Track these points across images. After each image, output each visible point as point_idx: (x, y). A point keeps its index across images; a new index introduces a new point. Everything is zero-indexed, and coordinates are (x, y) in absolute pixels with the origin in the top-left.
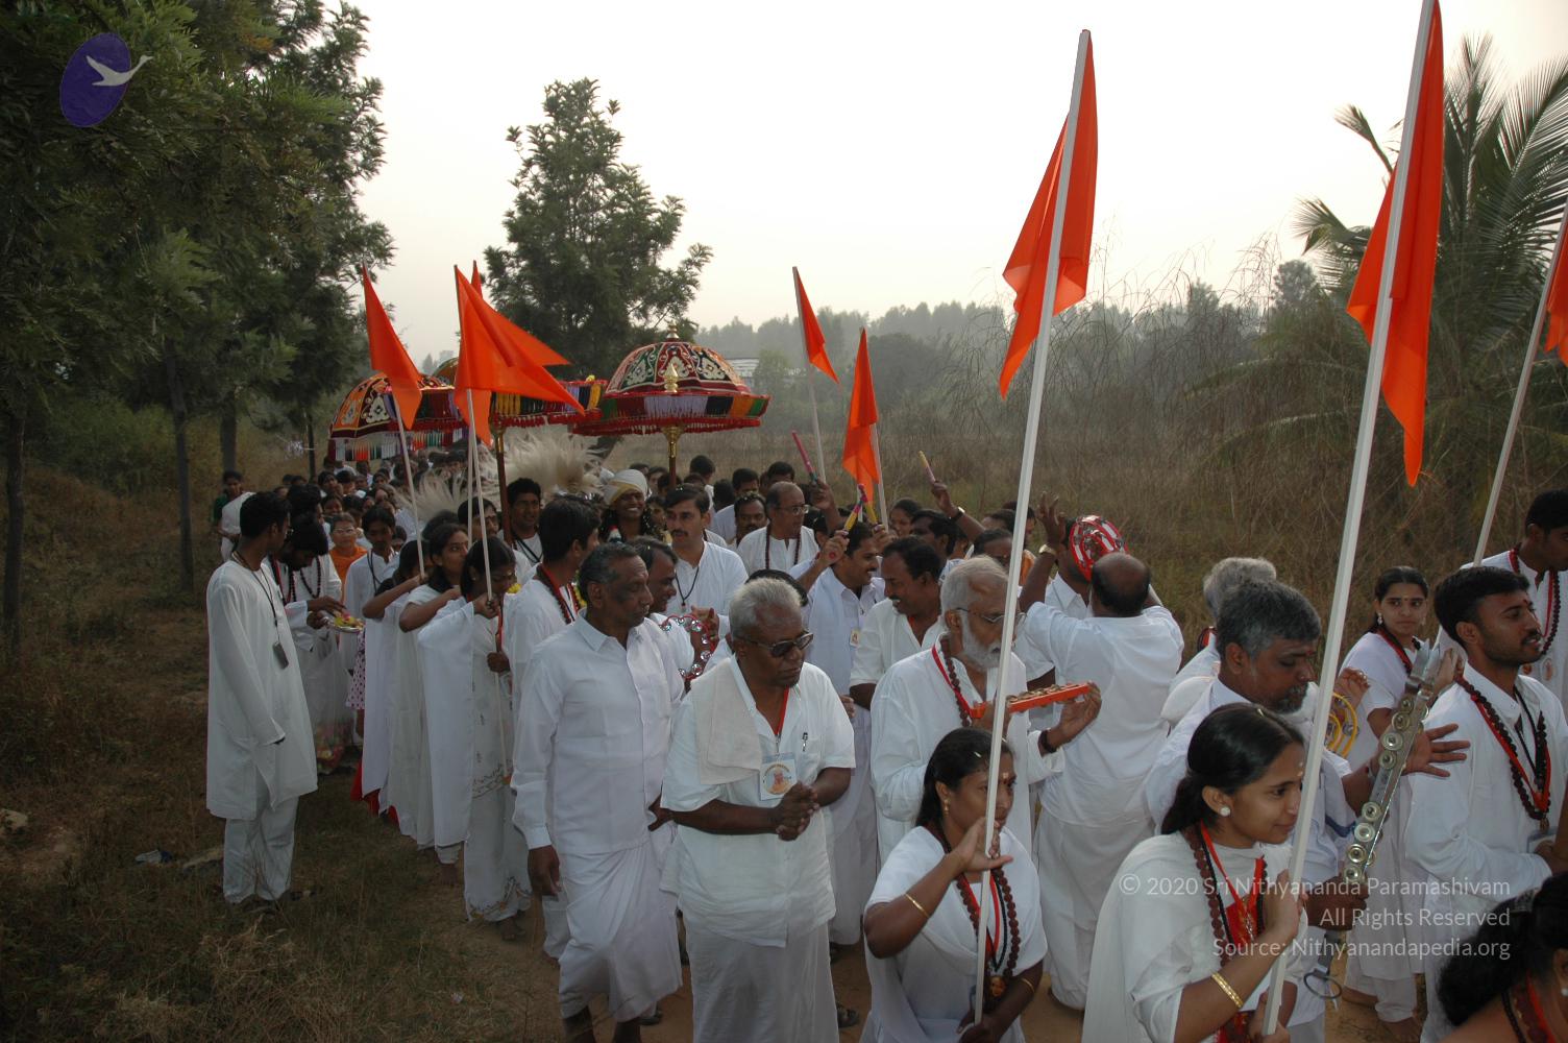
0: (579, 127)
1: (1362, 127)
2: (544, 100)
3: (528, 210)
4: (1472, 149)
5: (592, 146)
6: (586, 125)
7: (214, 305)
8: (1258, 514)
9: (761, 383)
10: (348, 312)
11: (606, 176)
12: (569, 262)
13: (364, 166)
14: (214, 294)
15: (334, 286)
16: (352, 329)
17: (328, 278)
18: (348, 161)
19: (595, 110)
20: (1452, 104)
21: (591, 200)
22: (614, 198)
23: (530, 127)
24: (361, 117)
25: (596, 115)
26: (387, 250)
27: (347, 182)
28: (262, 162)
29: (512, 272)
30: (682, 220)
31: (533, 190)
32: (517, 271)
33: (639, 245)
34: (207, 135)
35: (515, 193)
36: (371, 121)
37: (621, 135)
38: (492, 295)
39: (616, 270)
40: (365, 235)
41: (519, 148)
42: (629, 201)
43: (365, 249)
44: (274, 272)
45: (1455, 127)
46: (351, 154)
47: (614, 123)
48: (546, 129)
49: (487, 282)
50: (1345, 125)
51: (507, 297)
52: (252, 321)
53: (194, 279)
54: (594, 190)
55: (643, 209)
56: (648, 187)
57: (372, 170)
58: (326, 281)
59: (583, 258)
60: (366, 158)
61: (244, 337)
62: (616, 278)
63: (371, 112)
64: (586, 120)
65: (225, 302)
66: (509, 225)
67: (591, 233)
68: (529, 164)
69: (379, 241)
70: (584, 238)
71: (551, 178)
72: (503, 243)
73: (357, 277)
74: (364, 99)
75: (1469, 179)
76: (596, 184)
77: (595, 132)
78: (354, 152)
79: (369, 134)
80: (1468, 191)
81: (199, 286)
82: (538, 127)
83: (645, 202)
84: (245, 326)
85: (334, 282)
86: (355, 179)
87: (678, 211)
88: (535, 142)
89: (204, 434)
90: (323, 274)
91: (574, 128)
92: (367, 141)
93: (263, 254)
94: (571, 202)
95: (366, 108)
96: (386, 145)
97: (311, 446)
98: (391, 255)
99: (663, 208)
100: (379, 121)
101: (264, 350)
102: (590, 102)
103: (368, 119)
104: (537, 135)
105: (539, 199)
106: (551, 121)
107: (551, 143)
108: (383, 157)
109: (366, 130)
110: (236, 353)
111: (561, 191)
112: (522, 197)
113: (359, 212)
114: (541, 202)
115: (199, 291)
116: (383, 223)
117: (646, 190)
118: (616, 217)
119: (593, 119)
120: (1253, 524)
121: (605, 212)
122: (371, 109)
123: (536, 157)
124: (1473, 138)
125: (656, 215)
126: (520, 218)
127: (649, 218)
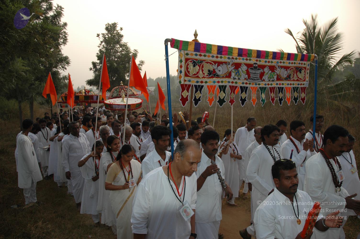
0: (114, 34)
1: (291, 33)
2: (105, 27)
3: (102, 53)
4: (314, 38)
5: (117, 38)
6: (115, 33)
7: (28, 75)
8: (270, 120)
9: (156, 92)
10: (60, 77)
11: (120, 45)
12: (112, 65)
13: (63, 43)
14: (28, 73)
15: (56, 71)
16: (61, 81)
17: (55, 69)
18: (59, 42)
19: (117, 30)
20: (310, 29)
21: (116, 50)
22: (122, 50)
23: (102, 34)
24: (62, 31)
25: (117, 31)
26: (69, 62)
27: (59, 46)
28: (41, 42)
29: (98, 67)
30: (138, 55)
31: (103, 48)
32: (99, 67)
33: (128, 61)
34: (27, 35)
35: (99, 49)
36: (65, 32)
37: (123, 35)
38: (93, 73)
39: (123, 67)
40: (64, 59)
41: (100, 39)
42: (125, 51)
43: (64, 62)
44: (42, 68)
45: (310, 34)
46: (60, 40)
47: (122, 33)
48: (106, 34)
49: (92, 69)
50: (287, 33)
51: (97, 73)
52: (37, 79)
53: (23, 69)
54: (117, 48)
55: (128, 52)
56: (130, 47)
57: (65, 44)
58: (54, 69)
59: (115, 64)
60: (63, 41)
61: (35, 82)
62: (123, 68)
63: (65, 30)
64: (115, 32)
65: (30, 75)
66: (98, 56)
67: (116, 58)
68: (102, 42)
69: (67, 60)
70: (115, 59)
71: (107, 45)
72: (96, 60)
73: (62, 68)
74: (63, 27)
75: (314, 45)
76: (118, 47)
77: (117, 35)
78: (61, 39)
79: (64, 35)
80: (314, 48)
81: (25, 71)
82: (104, 34)
83: (129, 51)
84: (35, 80)
85: (56, 70)
86: (61, 46)
87: (137, 53)
88: (103, 37)
89: (25, 105)
90: (53, 68)
91: (112, 34)
92: (64, 37)
93: (39, 63)
94: (112, 51)
95: (63, 29)
96: (68, 38)
97: (51, 108)
98: (70, 63)
99: (133, 52)
100: (67, 32)
101: (40, 85)
102: (116, 28)
103: (64, 32)
104: (104, 35)
105: (104, 50)
106: (107, 32)
107: (107, 37)
108: (68, 41)
109: (64, 34)
110: (33, 86)
111: (109, 48)
112: (100, 50)
113: (62, 53)
114: (105, 51)
115: (24, 72)
116: (68, 56)
117: (129, 48)
118: (122, 54)
119: (117, 32)
120: (269, 122)
121: (119, 53)
122: (65, 29)
123: (103, 41)
124: (314, 36)
125: (132, 54)
126: (100, 55)
127: (130, 54)
